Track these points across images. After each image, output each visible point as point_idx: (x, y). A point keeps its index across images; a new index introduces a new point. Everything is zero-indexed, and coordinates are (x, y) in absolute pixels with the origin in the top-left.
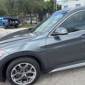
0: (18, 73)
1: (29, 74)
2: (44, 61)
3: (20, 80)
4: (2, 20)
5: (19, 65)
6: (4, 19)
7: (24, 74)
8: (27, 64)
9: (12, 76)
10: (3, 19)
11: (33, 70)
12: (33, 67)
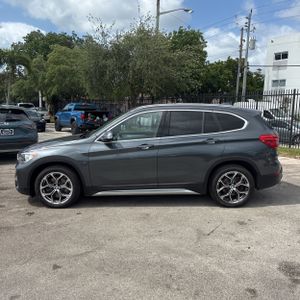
0: (48, 185)
1: (63, 191)
2: (84, 172)
3: (50, 196)
4: (70, 110)
5: (52, 174)
6: (75, 109)
7: (57, 189)
8: (62, 175)
9: (41, 188)
10: (73, 107)
11: (68, 185)
12: (69, 180)
